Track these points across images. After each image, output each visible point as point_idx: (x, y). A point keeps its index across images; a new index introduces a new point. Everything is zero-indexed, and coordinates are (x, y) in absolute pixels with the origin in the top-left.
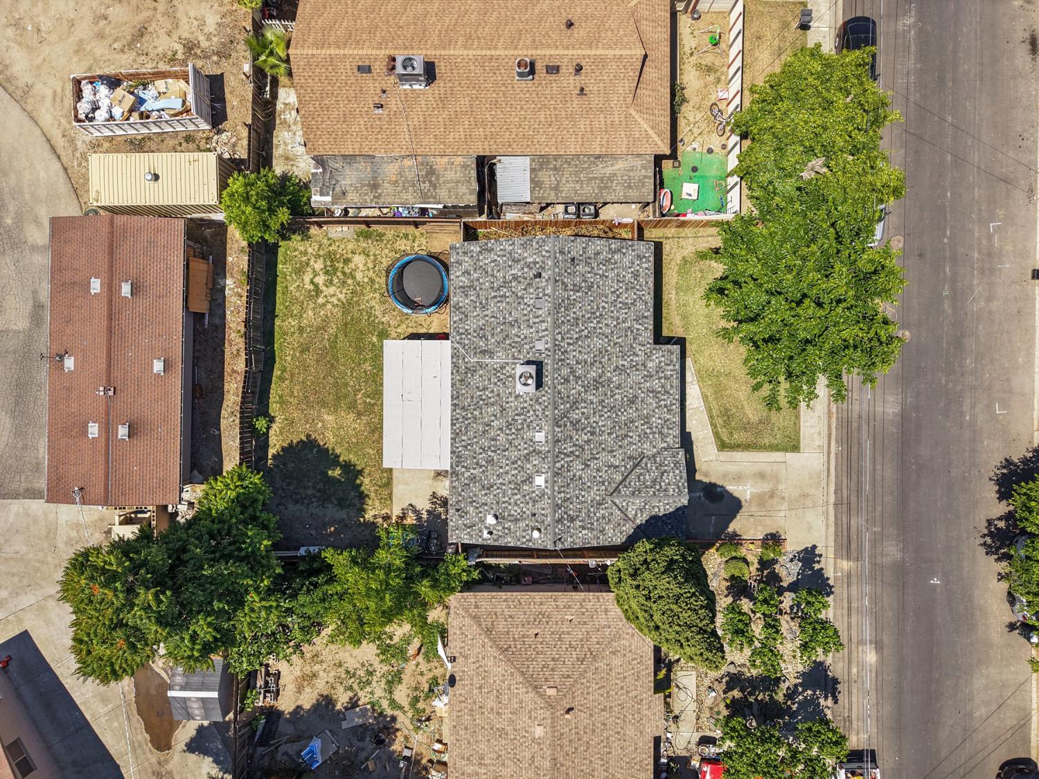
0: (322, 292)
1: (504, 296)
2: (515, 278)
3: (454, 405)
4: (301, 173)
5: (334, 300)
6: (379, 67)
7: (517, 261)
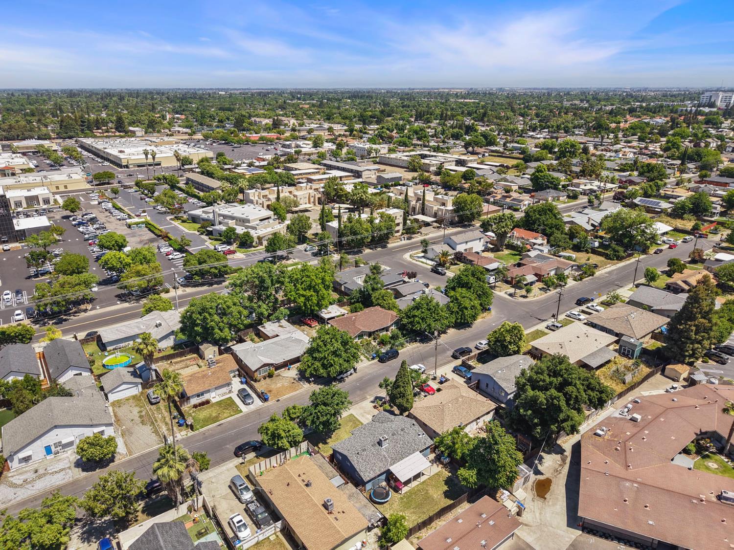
1: (368, 460)
2: (362, 459)
3: (403, 458)
6: (333, 516)
7: (358, 461)
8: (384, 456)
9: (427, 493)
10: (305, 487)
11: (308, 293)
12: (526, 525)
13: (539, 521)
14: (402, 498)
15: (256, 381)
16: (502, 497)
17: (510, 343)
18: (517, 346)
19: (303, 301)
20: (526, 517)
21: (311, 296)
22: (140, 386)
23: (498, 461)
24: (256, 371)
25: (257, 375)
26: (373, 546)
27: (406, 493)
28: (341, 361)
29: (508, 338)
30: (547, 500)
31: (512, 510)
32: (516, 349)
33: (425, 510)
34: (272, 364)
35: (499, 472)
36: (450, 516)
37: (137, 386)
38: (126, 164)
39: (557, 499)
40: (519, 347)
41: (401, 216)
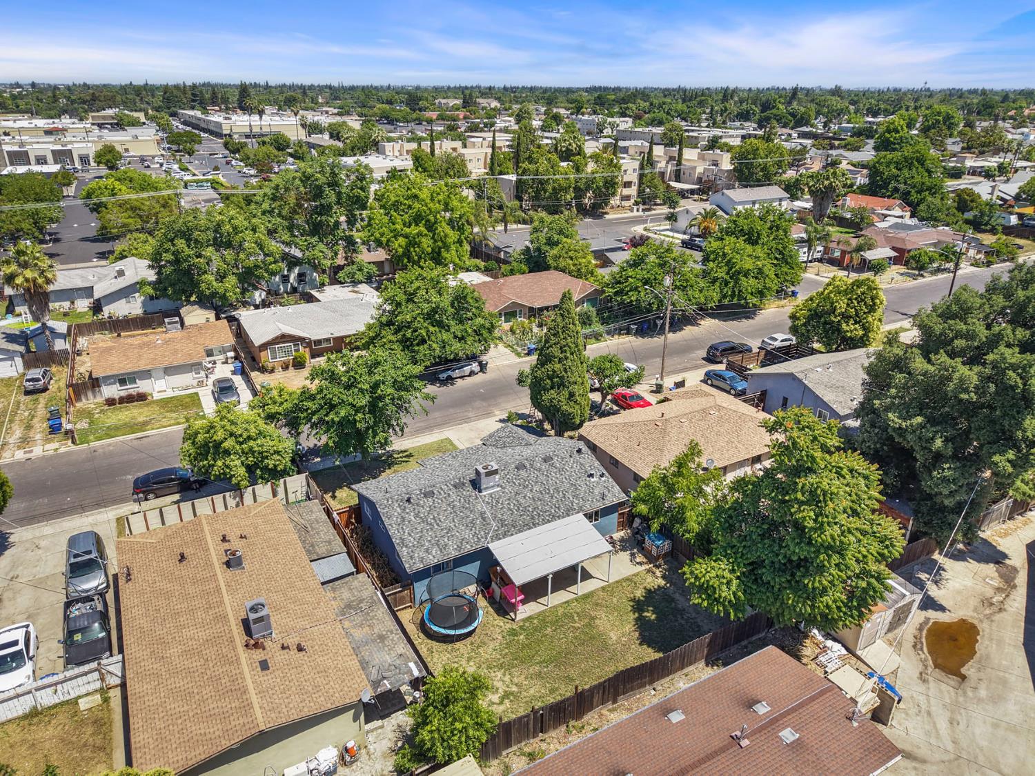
0: (505, 692)
1: (434, 518)
2: (416, 516)
3: (535, 525)
4: (389, 764)
5: (507, 678)
6: (258, 655)
7: (403, 519)
8: (482, 514)
9: (590, 625)
10: (219, 569)
11: (414, 230)
12: (908, 756)
13: (950, 747)
14: (513, 633)
15: (263, 370)
16: (822, 659)
17: (846, 317)
18: (864, 328)
19: (403, 244)
20: (900, 728)
21: (420, 234)
22: (19, 361)
23: (820, 528)
24: (264, 346)
25: (266, 357)
26: (378, 767)
27: (529, 619)
28: (446, 336)
29: (842, 306)
30: (967, 685)
31: (860, 700)
32: (861, 333)
33: (573, 673)
34: (302, 339)
35: (821, 569)
36: (650, 697)
37: (12, 359)
38: (228, 132)
39: (1004, 682)
40: (867, 329)
41: (634, 170)
